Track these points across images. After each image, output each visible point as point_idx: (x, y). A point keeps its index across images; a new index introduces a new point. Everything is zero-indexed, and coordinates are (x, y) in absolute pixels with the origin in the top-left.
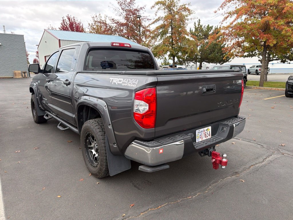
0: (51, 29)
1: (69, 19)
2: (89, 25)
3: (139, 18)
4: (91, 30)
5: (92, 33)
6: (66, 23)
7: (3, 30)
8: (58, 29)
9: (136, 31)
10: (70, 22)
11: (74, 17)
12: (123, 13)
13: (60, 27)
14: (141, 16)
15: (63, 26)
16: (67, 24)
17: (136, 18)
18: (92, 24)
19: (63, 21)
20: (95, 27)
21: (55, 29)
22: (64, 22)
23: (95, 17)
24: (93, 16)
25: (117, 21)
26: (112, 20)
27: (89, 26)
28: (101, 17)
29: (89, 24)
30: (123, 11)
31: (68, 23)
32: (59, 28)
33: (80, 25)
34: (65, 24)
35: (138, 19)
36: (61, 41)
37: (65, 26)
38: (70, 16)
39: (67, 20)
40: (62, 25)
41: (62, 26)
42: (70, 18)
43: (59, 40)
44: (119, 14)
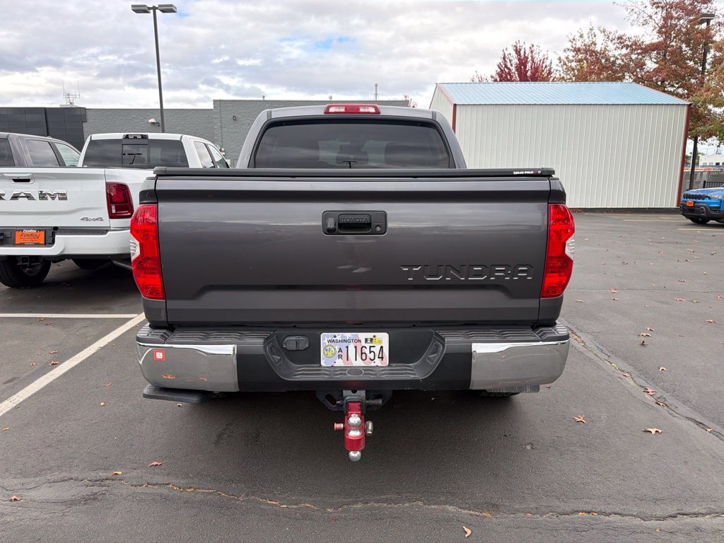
0: (478, 82)
1: (518, 52)
2: (560, 62)
3: (708, 21)
4: (562, 75)
5: (565, 81)
6: (510, 61)
7: (374, 92)
8: (490, 80)
9: (691, 63)
10: (519, 59)
11: (533, 46)
12: (654, 17)
13: (494, 74)
14: (713, 16)
15: (501, 70)
16: (511, 65)
17: (695, 25)
18: (567, 58)
19: (504, 58)
20: (574, 64)
21: (485, 81)
22: (506, 61)
23: (577, 37)
24: (571, 38)
25: (634, 39)
26: (618, 38)
27: (560, 65)
28: (595, 36)
29: (560, 59)
30: (655, 10)
31: (515, 61)
32: (492, 77)
33: (544, 65)
34: (506, 66)
35: (704, 26)
36: (457, 107)
37: (507, 71)
38: (521, 44)
39: (513, 53)
40: (499, 67)
41: (499, 70)
42: (520, 50)
43: (455, 105)
44: (641, 20)
